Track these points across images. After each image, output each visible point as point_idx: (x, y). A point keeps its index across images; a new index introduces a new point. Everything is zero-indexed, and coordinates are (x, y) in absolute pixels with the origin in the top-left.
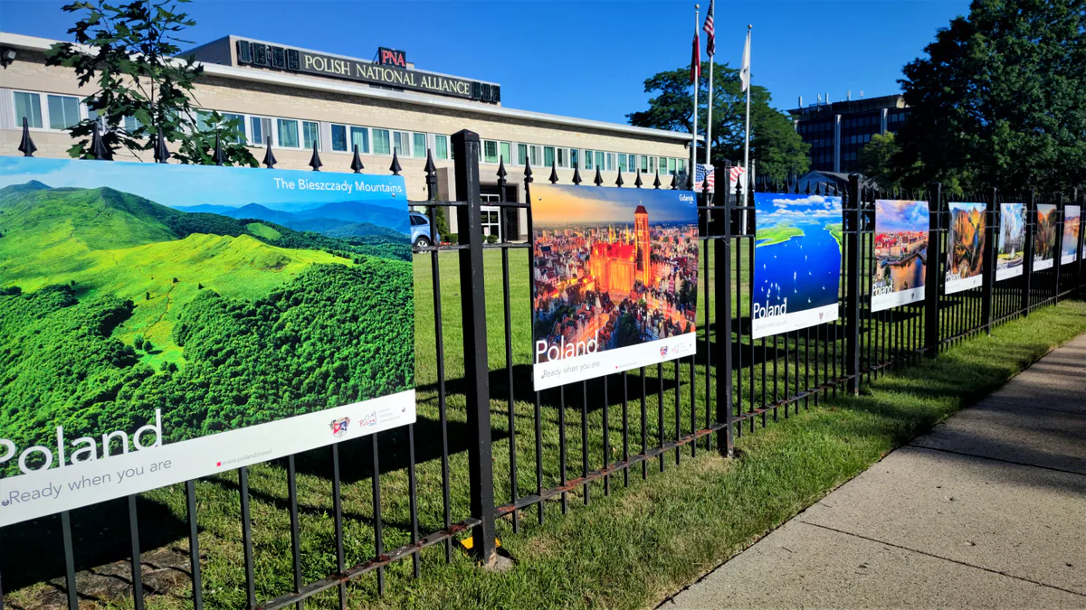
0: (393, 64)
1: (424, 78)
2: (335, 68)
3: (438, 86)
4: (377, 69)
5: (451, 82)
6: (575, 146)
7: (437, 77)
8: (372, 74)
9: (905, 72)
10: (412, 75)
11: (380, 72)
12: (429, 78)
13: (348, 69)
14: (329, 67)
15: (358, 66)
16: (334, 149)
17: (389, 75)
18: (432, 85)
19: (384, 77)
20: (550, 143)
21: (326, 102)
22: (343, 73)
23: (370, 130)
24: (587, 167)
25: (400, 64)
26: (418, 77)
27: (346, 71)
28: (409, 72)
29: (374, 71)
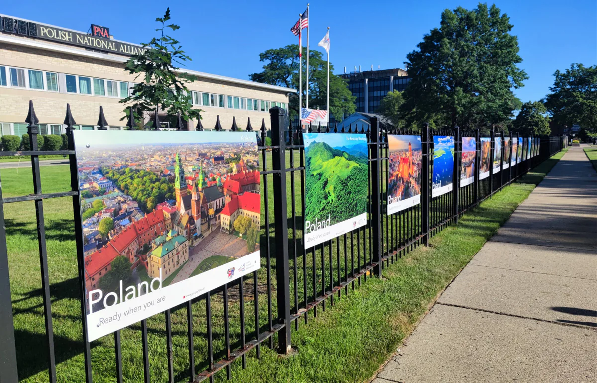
0: (101, 36)
1: (122, 46)
2: (62, 36)
3: (131, 51)
4: (90, 38)
5: (139, 49)
6: (222, 93)
7: (131, 46)
8: (87, 42)
9: (408, 57)
10: (114, 44)
11: (92, 41)
12: (125, 46)
13: (71, 38)
14: (58, 36)
15: (77, 36)
16: (68, 91)
17: (99, 43)
18: (127, 51)
19: (95, 44)
20: (206, 91)
21: (62, 60)
22: (67, 40)
23: (92, 79)
24: (229, 107)
25: (106, 36)
26: (118, 45)
27: (69, 39)
28: (112, 42)
29: (88, 40)
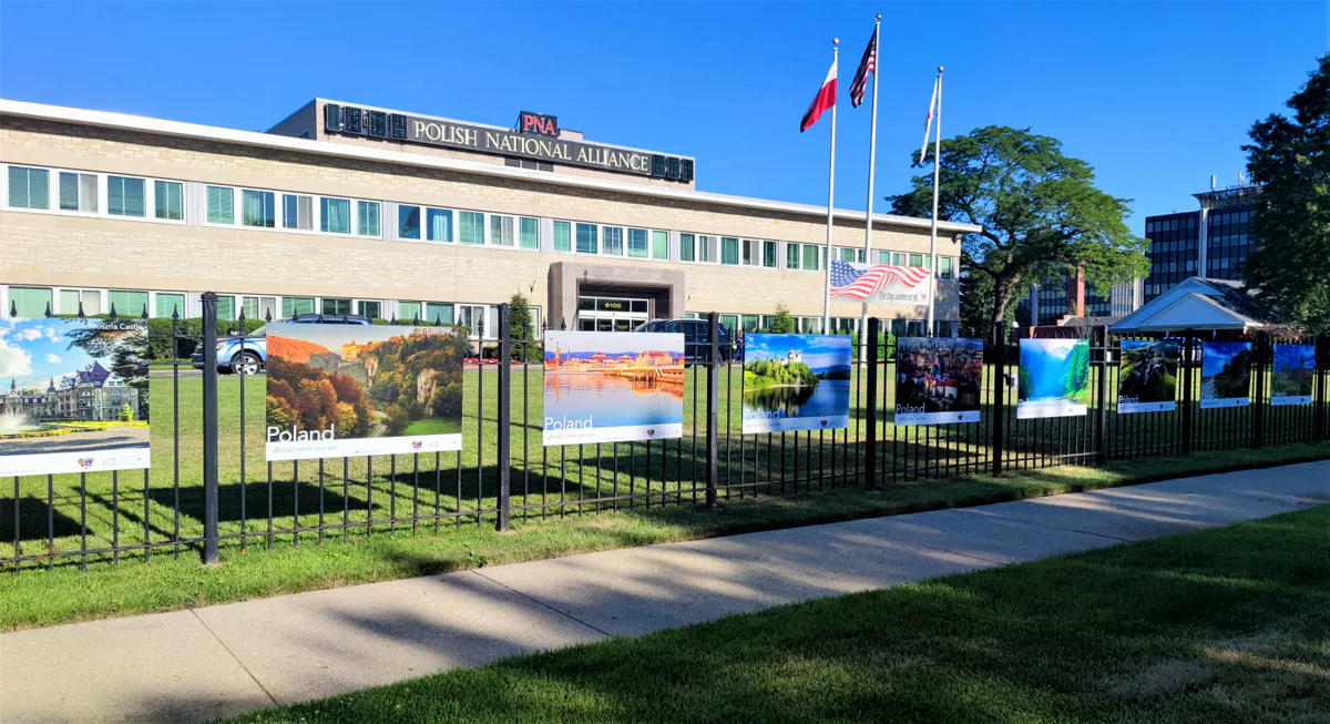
0: (539, 131)
1: (582, 150)
2: (456, 136)
3: (602, 160)
4: (515, 138)
5: (621, 155)
7: (602, 149)
8: (508, 144)
10: (565, 146)
11: (519, 142)
12: (590, 150)
13: (475, 138)
14: (448, 136)
15: (489, 134)
16: (401, 236)
17: (532, 147)
18: (594, 158)
19: (525, 149)
21: (392, 176)
22: (467, 143)
25: (549, 132)
26: (574, 148)
27: (472, 142)
28: (562, 143)
29: (511, 141)
